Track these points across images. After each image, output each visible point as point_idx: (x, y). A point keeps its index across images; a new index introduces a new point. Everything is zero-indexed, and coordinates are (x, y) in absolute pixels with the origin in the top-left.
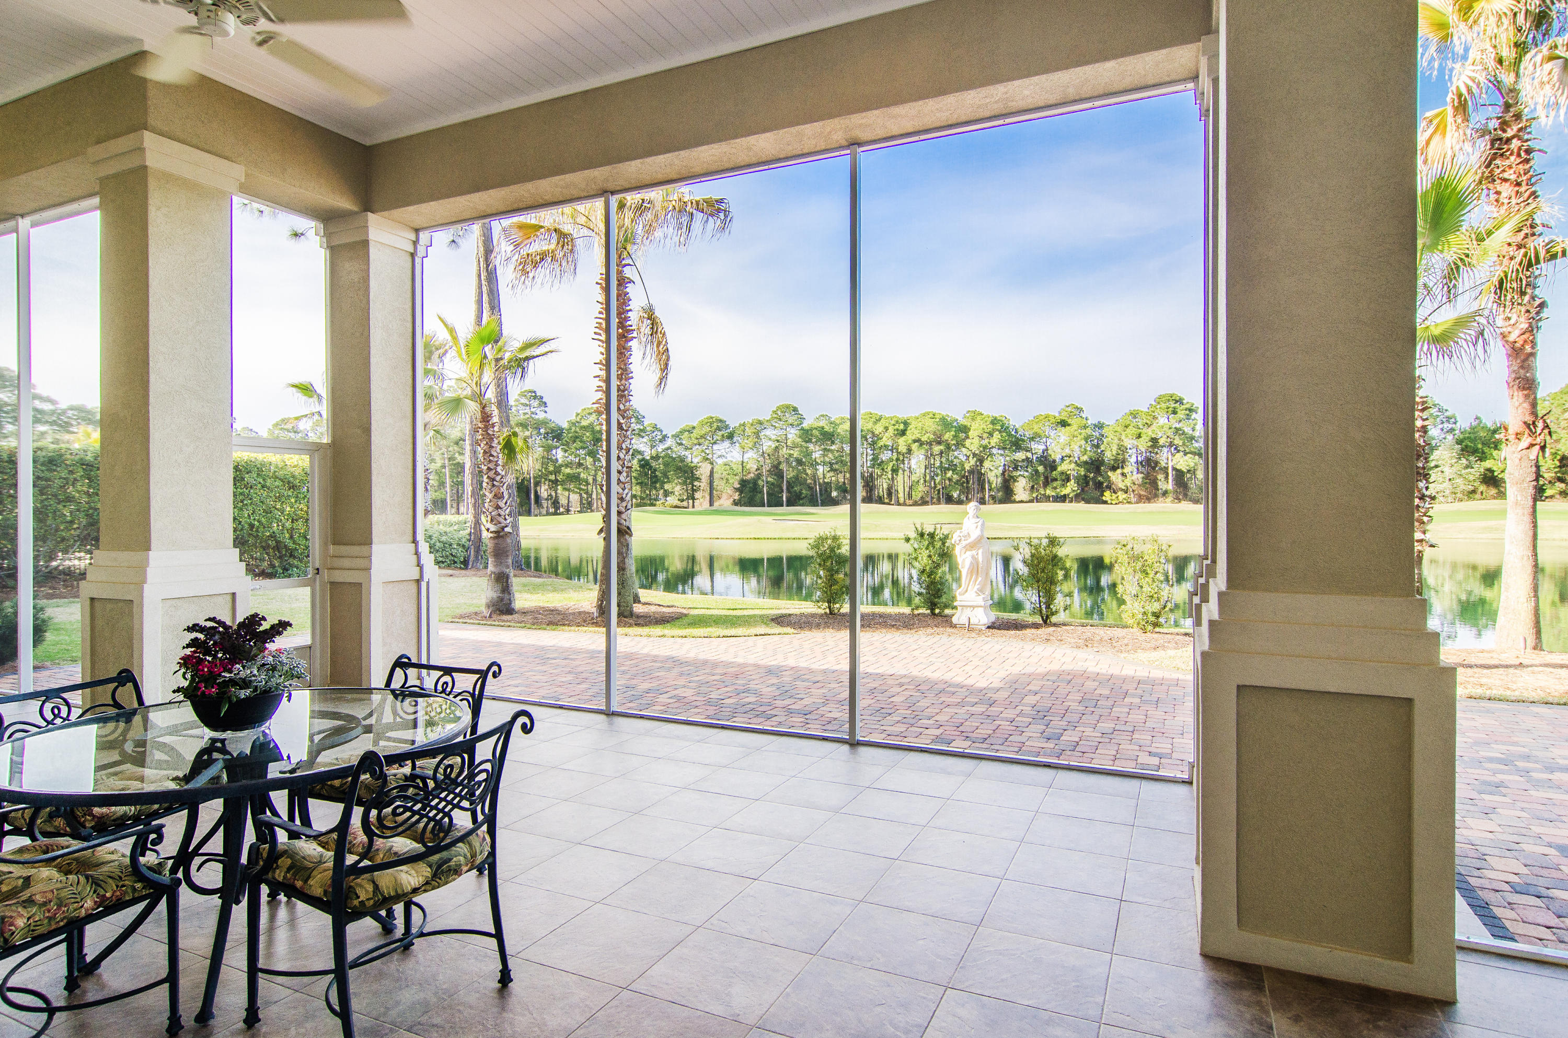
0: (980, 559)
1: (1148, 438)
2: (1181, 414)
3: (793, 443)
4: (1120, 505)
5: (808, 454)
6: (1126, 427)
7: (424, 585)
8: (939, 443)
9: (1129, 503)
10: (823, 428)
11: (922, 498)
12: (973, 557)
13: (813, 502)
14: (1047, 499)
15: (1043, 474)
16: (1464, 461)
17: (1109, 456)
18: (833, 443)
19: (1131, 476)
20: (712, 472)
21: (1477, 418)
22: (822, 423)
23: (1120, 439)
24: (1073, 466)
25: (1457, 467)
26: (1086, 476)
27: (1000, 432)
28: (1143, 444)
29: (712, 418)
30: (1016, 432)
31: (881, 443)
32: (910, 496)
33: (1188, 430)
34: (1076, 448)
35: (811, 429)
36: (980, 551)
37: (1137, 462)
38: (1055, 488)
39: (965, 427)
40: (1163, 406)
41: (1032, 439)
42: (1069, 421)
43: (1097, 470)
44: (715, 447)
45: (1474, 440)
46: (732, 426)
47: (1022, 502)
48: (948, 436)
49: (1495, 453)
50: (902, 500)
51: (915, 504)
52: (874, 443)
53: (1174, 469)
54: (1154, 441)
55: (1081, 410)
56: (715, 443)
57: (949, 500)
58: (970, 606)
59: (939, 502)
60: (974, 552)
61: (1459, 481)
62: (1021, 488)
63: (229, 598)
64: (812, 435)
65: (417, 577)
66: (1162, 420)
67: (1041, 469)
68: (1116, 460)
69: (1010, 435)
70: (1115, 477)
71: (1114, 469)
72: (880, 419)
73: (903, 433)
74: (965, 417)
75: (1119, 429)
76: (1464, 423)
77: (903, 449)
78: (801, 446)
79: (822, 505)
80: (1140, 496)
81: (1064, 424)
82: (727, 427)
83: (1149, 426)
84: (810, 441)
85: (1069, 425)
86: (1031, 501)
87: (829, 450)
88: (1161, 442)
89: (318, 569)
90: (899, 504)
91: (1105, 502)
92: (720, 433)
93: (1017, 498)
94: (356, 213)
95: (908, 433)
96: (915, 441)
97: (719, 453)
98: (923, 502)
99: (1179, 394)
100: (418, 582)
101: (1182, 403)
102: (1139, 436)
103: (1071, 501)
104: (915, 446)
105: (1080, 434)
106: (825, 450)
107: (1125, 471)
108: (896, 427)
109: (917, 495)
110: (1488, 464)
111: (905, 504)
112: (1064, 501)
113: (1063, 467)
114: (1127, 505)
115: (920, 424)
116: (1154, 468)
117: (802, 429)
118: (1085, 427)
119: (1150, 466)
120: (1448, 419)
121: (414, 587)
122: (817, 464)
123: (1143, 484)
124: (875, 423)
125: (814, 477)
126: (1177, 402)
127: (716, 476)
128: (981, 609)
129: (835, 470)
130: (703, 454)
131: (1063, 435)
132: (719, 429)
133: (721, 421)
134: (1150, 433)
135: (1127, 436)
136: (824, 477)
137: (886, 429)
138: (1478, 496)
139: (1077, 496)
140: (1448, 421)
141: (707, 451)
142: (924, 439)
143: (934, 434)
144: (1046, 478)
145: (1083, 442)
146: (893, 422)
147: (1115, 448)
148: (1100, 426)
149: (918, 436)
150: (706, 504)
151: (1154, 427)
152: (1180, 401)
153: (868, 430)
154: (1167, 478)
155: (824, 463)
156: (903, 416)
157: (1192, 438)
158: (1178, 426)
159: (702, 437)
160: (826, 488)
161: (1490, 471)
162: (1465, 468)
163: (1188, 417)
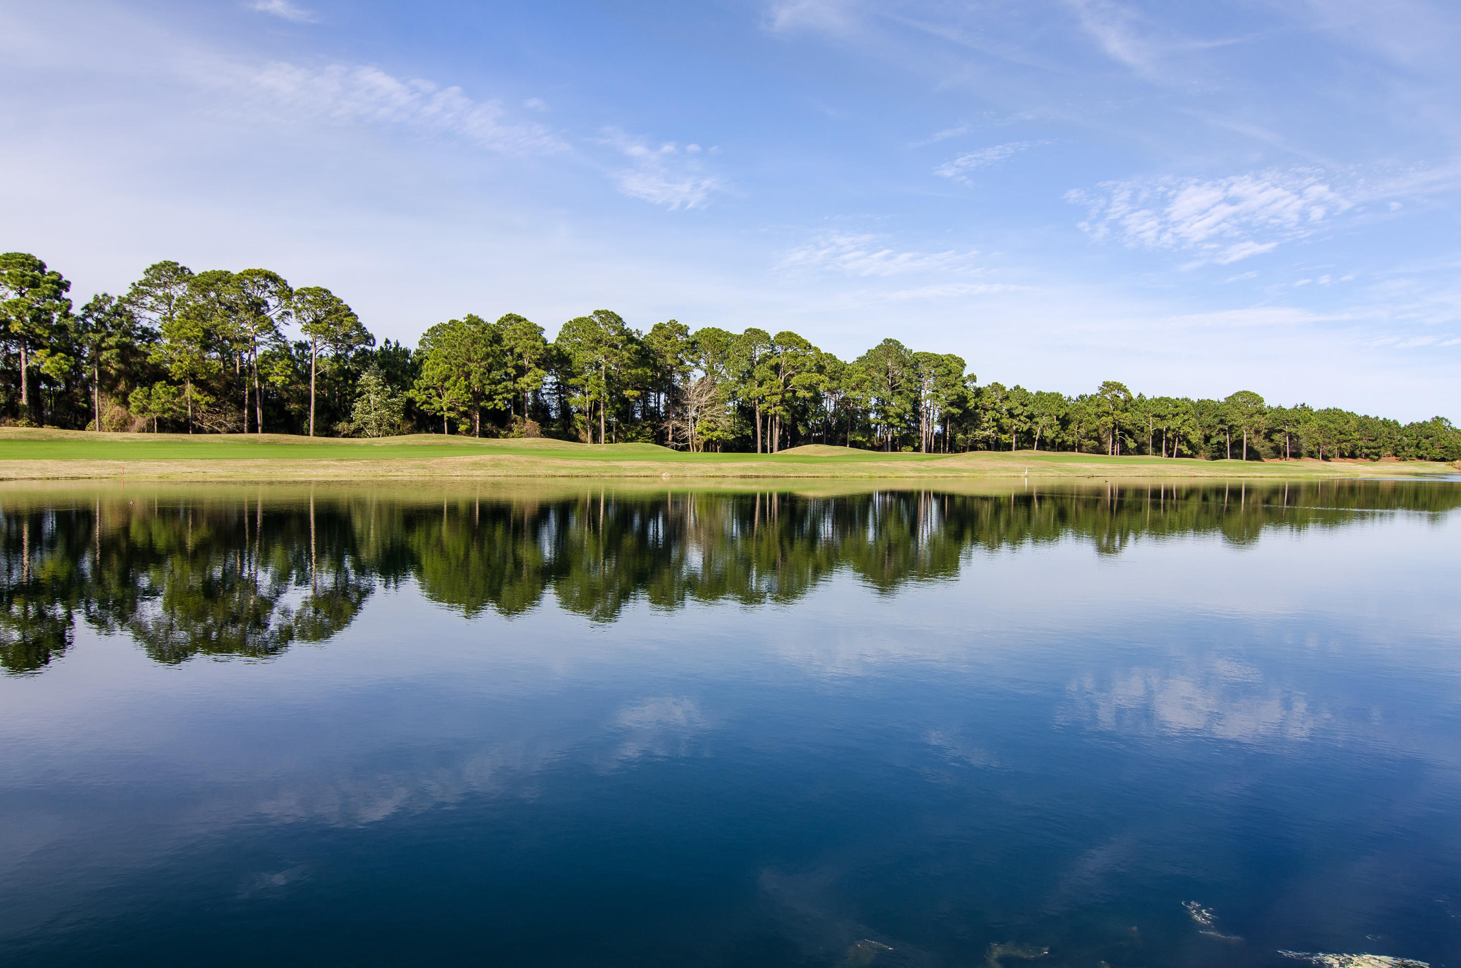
2: (45, 290)
16: (388, 388)
25: (382, 395)
45: (394, 367)
49: (416, 382)
61: (384, 411)
101: (43, 272)
110: (411, 394)
126: (35, 268)
152: (41, 267)
161: (411, 402)
162: (390, 397)
163: (57, 295)
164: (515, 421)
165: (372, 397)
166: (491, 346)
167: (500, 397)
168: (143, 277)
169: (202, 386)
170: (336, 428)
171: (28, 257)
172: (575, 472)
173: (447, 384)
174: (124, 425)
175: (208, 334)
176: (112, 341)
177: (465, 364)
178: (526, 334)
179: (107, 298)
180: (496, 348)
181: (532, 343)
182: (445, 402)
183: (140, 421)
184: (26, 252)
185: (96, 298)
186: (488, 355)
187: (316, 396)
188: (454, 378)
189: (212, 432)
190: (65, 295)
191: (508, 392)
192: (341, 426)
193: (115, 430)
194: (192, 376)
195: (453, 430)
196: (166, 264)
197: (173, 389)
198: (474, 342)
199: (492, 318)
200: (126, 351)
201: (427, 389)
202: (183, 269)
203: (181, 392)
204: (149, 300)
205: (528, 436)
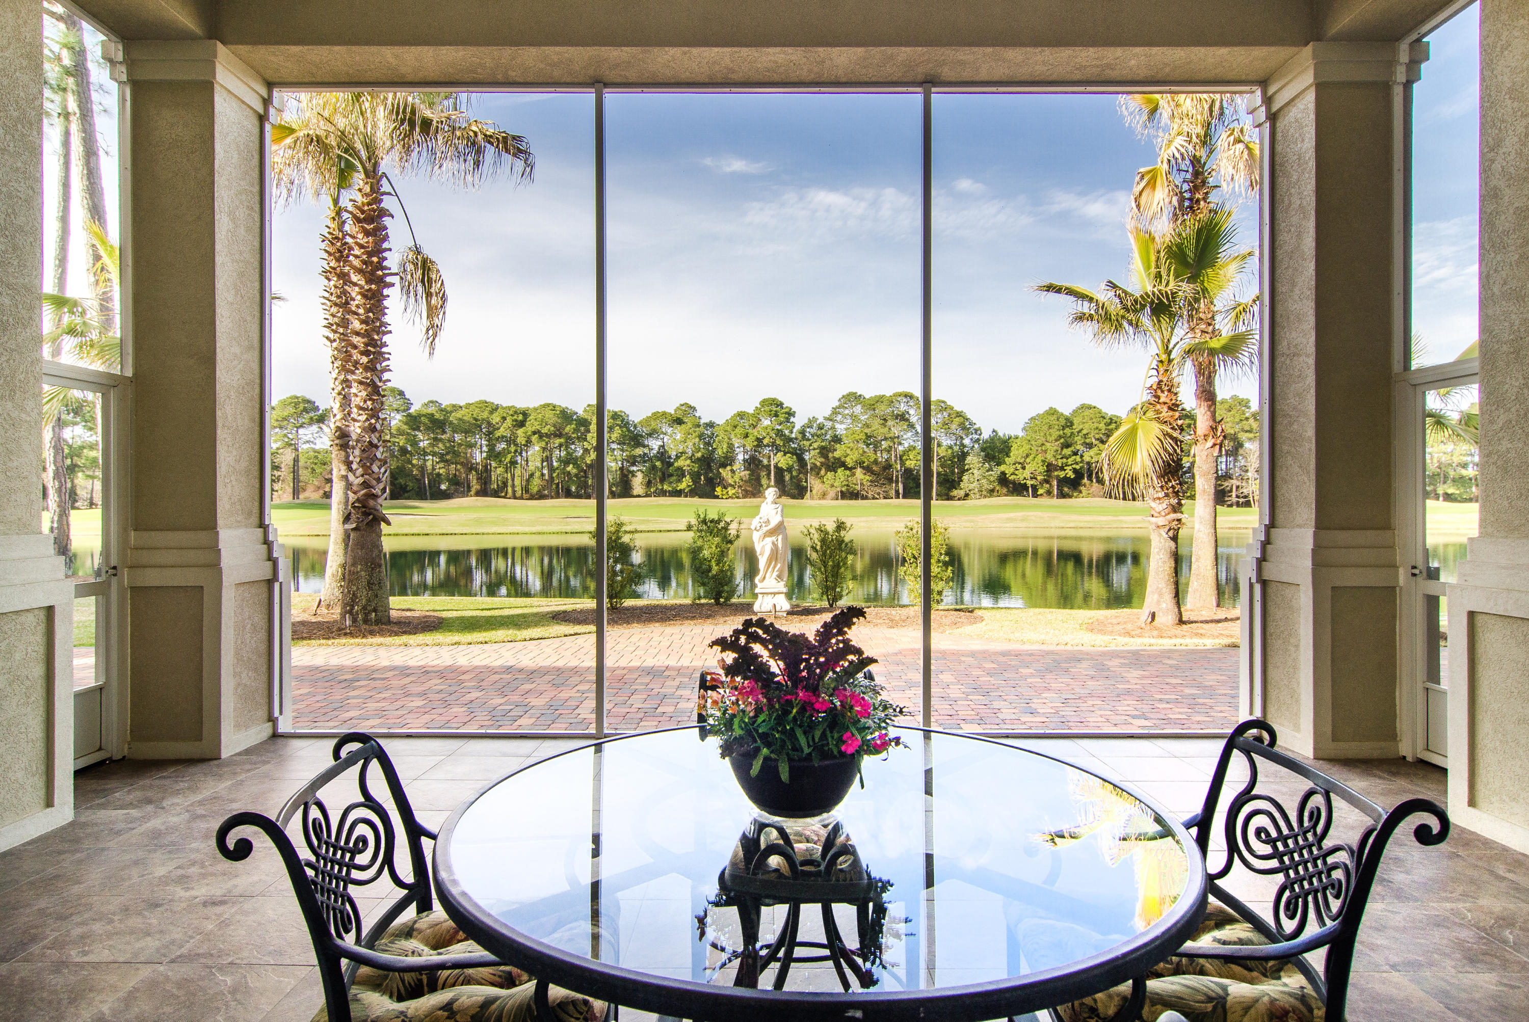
0: (780, 545)
1: (754, 438)
2: (782, 418)
3: (398, 430)
4: (730, 500)
5: (415, 443)
6: (735, 427)
7: (277, 586)
8: (560, 436)
9: (738, 498)
10: (433, 415)
11: (539, 491)
12: (773, 543)
13: (421, 495)
14: (663, 493)
15: (661, 469)
16: (987, 465)
17: (720, 452)
18: (444, 432)
19: (737, 473)
20: (296, 460)
21: (994, 431)
22: (432, 410)
23: (729, 439)
24: (688, 462)
25: (983, 470)
26: (698, 472)
27: (621, 427)
28: (750, 443)
29: (297, 398)
30: (635, 427)
31: (498, 434)
32: (527, 491)
33: (787, 432)
34: (690, 444)
35: (420, 416)
36: (780, 537)
37: (744, 460)
38: (671, 483)
39: (586, 420)
40: (767, 409)
41: (650, 435)
42: (685, 420)
43: (709, 468)
44: (301, 431)
45: (993, 450)
46: (322, 408)
47: (639, 496)
48: (569, 429)
49: (1007, 459)
50: (519, 494)
51: (532, 498)
52: (490, 433)
53: (776, 467)
54: (759, 440)
55: (694, 409)
56: (301, 426)
57: (568, 494)
58: (771, 593)
59: (558, 496)
60: (774, 538)
61: (984, 481)
62: (638, 483)
63: (42, 615)
64: (420, 422)
65: (269, 577)
66: (766, 422)
67: (658, 464)
68: (726, 458)
69: (629, 431)
70: (725, 473)
71: (724, 466)
72: (496, 409)
73: (522, 424)
74: (585, 411)
75: (729, 428)
76: (986, 435)
77: (521, 440)
78: (408, 434)
79: (431, 499)
80: (746, 491)
81: (679, 421)
82: (317, 409)
83: (755, 427)
84: (418, 429)
85: (684, 423)
86: (647, 495)
87: (441, 440)
88: (765, 442)
89: (115, 568)
90: (515, 498)
91: (717, 497)
92: (307, 416)
93: (635, 493)
94: (200, 38)
95: (527, 424)
96: (534, 433)
97: (307, 438)
98: (540, 496)
99: (781, 398)
100: (270, 583)
101: (782, 408)
102: (746, 436)
103: (686, 496)
104: (534, 438)
105: (695, 432)
106: (435, 439)
107: (734, 468)
108: (515, 417)
109: (534, 488)
110: (1003, 468)
111: (521, 498)
112: (680, 496)
113: (680, 463)
114: (736, 500)
115: (540, 416)
116: (757, 466)
117: (409, 415)
118: (699, 426)
119: (753, 464)
120: (976, 430)
121: (264, 589)
122: (425, 454)
123: (750, 480)
124: (491, 413)
125: (422, 468)
126: (778, 406)
127: (301, 464)
128: (783, 596)
129: (447, 461)
130: (286, 440)
131: (678, 433)
132: (305, 410)
133: (309, 402)
134: (756, 434)
135: (736, 436)
136: (434, 469)
137: (504, 419)
138: (995, 494)
139: (691, 491)
140: (976, 433)
141: (290, 436)
142: (544, 431)
143: (554, 426)
144: (663, 474)
145: (697, 440)
146: (511, 412)
147: (725, 446)
148: (711, 425)
149: (538, 427)
150: (287, 497)
151: (759, 428)
152: (781, 405)
153: (483, 420)
154: (769, 475)
155: (434, 454)
156: (521, 405)
157: (791, 440)
158: (779, 428)
159: (284, 419)
160: (436, 479)
161: (1003, 473)
162: (988, 471)
163: (788, 420)
164: (1085, 485)
165: (975, 471)
166: (1063, 429)
167: (1070, 468)
168: (837, 404)
169: (868, 470)
170: (952, 494)
171: (774, 400)
172: (1082, 525)
173: (1028, 460)
174: (824, 496)
175: (868, 437)
176: (815, 445)
177: (1043, 444)
178: (1091, 419)
179: (815, 419)
180: (1068, 431)
181: (1096, 425)
182: (1027, 473)
183: (832, 493)
184: (773, 397)
185: (809, 419)
186: (1060, 437)
187: (939, 474)
188: (1033, 456)
189: (874, 498)
190: (792, 419)
191: (1077, 463)
192: (955, 493)
193: (820, 499)
194: (860, 464)
195: (1035, 495)
196: (850, 394)
197: (848, 472)
198: (1050, 427)
199: (1066, 410)
200: (824, 451)
201: (1014, 464)
202: (860, 396)
203: (853, 475)
204: (839, 418)
205: (1094, 496)
